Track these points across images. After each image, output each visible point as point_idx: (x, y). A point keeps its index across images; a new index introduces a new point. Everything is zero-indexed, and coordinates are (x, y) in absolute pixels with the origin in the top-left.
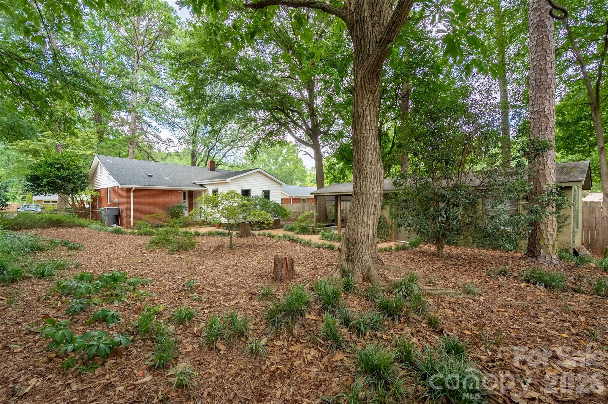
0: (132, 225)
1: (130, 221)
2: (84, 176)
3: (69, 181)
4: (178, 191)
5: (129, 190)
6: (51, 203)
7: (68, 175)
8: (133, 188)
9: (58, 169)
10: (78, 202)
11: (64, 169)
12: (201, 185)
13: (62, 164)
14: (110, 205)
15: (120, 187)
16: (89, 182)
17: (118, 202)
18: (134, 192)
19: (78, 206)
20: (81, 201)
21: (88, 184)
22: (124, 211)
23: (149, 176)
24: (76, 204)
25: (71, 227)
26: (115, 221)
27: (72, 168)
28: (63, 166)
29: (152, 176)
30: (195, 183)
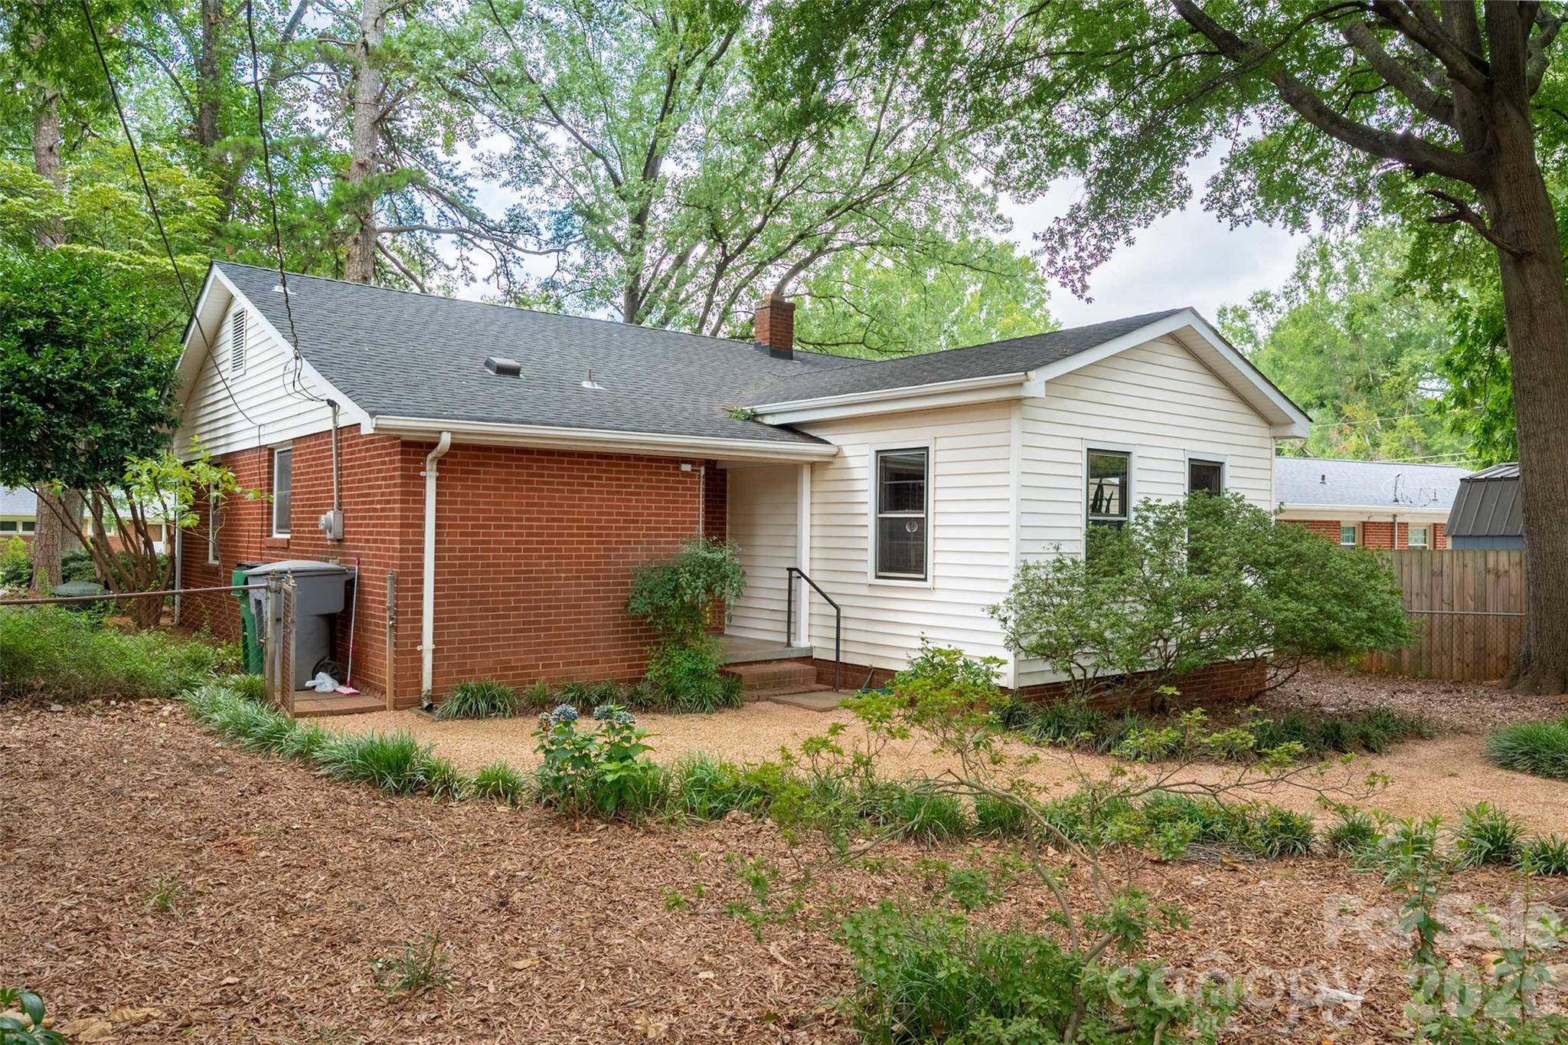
0: (427, 684)
1: (418, 658)
2: (155, 381)
3: (86, 410)
4: (677, 461)
5: (415, 449)
6: (20, 531)
7: (77, 376)
8: (446, 440)
9: (30, 341)
10: (121, 527)
11: (59, 341)
12: (792, 430)
13: (49, 315)
14: (284, 550)
15: (367, 429)
16: (175, 413)
17: (338, 531)
18: (440, 462)
19: (117, 547)
20: (135, 521)
21: (173, 424)
22: (381, 595)
23: (502, 370)
24: (112, 533)
25: (75, 696)
26: (322, 653)
27: (96, 333)
28: (52, 322)
29: (514, 372)
30: (753, 417)
